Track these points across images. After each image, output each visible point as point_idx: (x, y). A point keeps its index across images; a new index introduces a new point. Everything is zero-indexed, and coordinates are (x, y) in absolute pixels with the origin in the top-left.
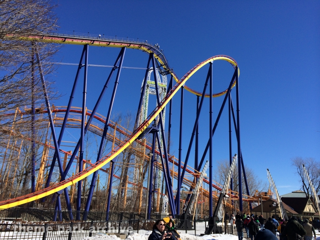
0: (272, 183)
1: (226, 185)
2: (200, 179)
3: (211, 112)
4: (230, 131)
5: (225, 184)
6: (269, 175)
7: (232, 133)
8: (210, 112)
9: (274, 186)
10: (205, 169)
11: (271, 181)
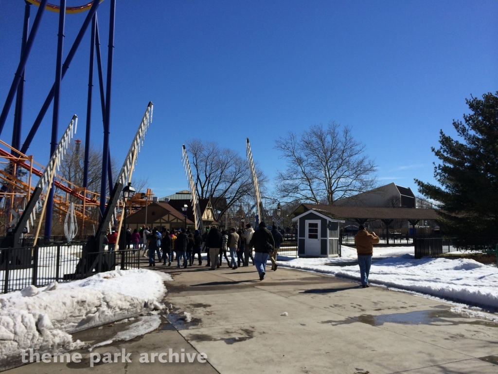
0: (188, 171)
1: (129, 165)
2: (57, 155)
3: (60, 35)
4: (90, 85)
5: (125, 164)
6: (185, 155)
7: (93, 89)
8: (58, 35)
9: (190, 176)
10: (69, 133)
11: (187, 167)
